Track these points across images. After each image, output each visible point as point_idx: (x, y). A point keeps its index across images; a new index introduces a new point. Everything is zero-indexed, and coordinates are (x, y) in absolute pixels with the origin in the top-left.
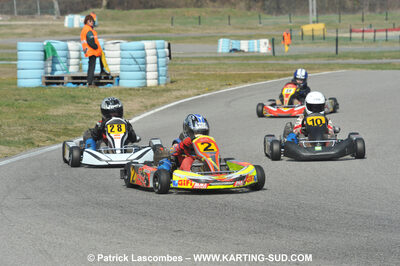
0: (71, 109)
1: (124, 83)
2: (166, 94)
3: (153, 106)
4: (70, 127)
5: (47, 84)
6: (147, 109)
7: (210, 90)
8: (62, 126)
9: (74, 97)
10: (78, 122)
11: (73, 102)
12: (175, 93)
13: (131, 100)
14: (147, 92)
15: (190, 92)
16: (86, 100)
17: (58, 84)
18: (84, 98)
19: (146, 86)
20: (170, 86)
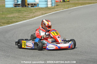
0: (16, 15)
1: (40, 6)
2: (52, 10)
3: (45, 14)
4: (10, 21)
5: (15, 6)
6: (42, 14)
7: (68, 8)
8: (8, 20)
9: (20, 11)
10: (14, 19)
11: (18, 12)
12: (56, 9)
13: (39, 12)
14: (46, 9)
15: (61, 9)
16: (23, 12)
17: (19, 6)
18: (23, 11)
19: (47, 7)
20: (56, 7)
